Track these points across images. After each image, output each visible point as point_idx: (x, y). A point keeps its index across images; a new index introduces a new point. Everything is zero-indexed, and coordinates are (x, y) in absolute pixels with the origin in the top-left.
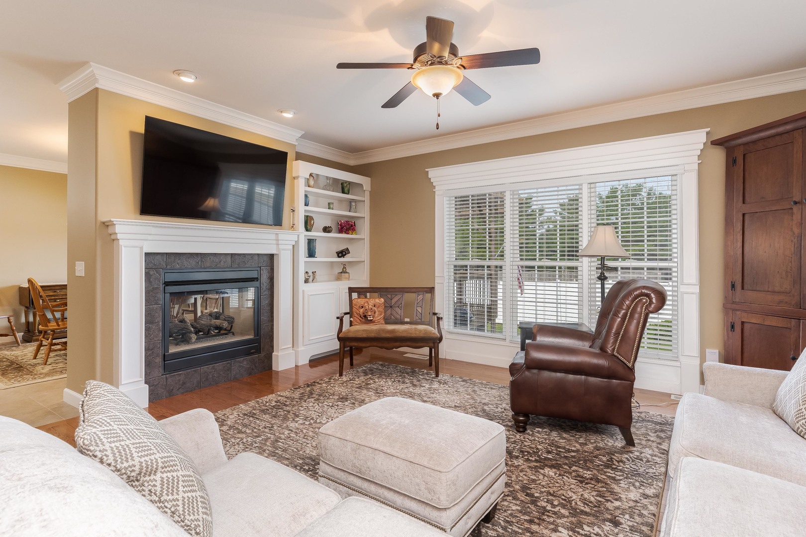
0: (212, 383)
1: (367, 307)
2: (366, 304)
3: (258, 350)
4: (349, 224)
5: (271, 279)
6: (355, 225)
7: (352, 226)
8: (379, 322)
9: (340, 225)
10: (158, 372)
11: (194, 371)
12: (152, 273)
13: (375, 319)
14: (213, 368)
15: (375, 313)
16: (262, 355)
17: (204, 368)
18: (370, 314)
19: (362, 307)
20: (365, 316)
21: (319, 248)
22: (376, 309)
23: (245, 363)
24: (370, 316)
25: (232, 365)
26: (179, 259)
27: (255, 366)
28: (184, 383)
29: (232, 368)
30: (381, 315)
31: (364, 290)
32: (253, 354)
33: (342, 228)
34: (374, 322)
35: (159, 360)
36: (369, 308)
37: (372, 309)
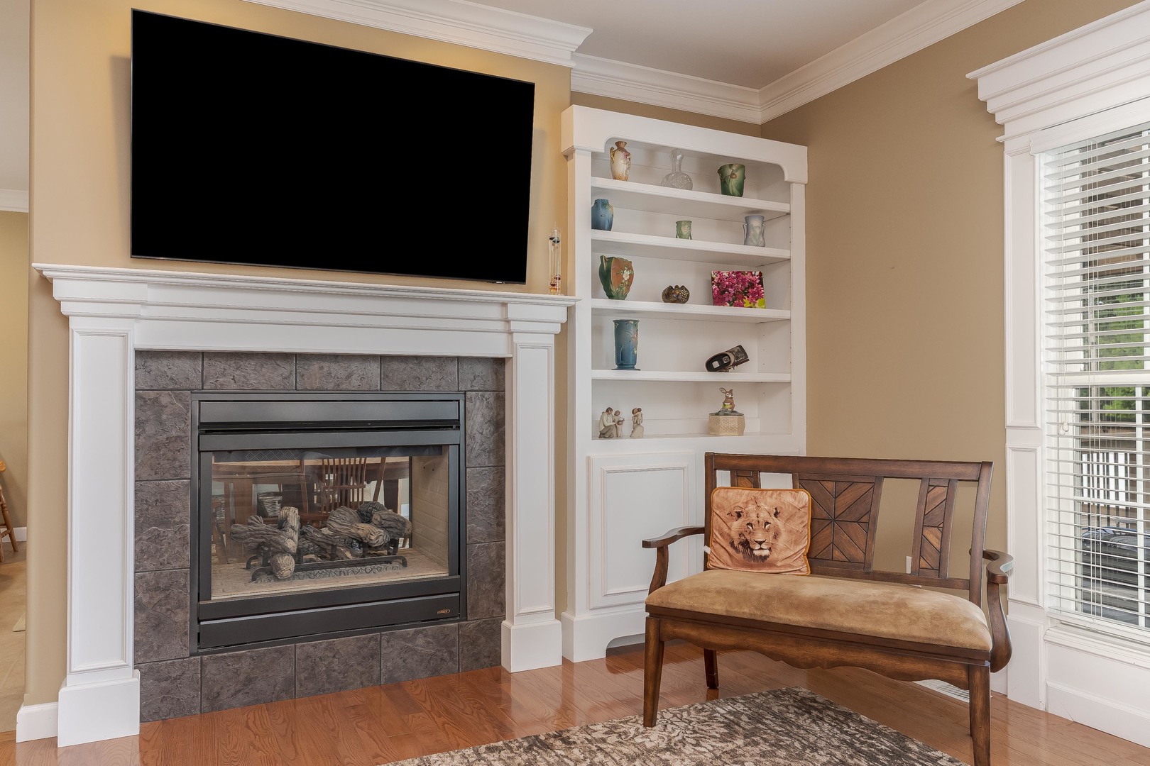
0: (327, 686)
1: (753, 516)
2: (751, 507)
3: (460, 610)
4: (744, 281)
5: (499, 424)
6: (761, 283)
7: (752, 285)
8: (790, 566)
9: (718, 284)
10: (179, 647)
11: (276, 651)
12: (165, 400)
13: (774, 556)
14: (330, 648)
15: (776, 536)
16: (471, 624)
17: (305, 648)
18: (759, 536)
19: (739, 515)
20: (746, 544)
21: (645, 345)
22: (779, 522)
23: (420, 641)
24: (760, 543)
25: (384, 644)
26: (238, 368)
27: (451, 653)
28: (249, 680)
29: (384, 651)
30: (796, 543)
31: (750, 462)
32: (445, 618)
33: (724, 292)
34: (772, 565)
35: (183, 617)
36: (761, 520)
37: (767, 523)
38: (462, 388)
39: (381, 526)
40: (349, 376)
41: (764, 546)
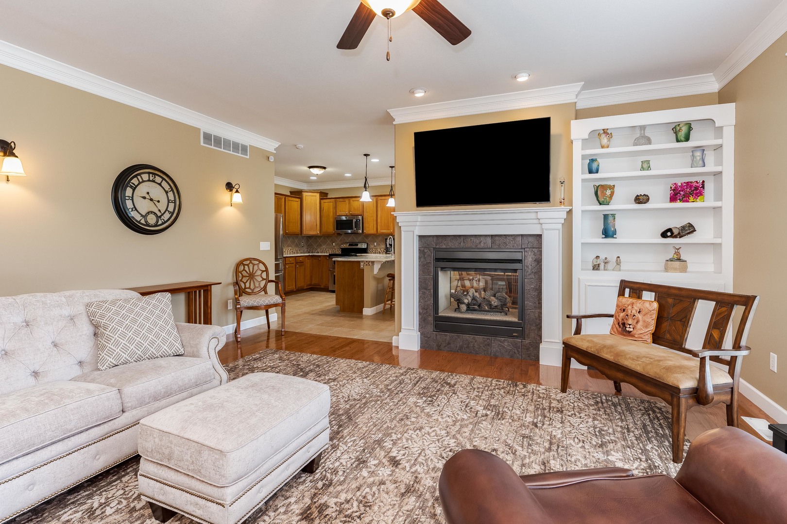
0: (473, 352)
1: (630, 311)
2: (630, 307)
3: (522, 335)
4: (691, 186)
5: (539, 262)
6: (703, 187)
7: (697, 188)
9: (674, 190)
10: (430, 328)
11: (457, 336)
12: (426, 251)
14: (474, 338)
15: (637, 322)
16: (527, 341)
17: (466, 337)
18: (630, 322)
19: (624, 310)
20: (624, 324)
22: (640, 316)
23: (506, 344)
24: (630, 325)
25: (493, 342)
26: (445, 241)
27: (518, 351)
28: (449, 343)
29: (492, 344)
30: (646, 327)
31: (638, 286)
32: (517, 337)
33: (677, 194)
34: (633, 336)
35: (431, 319)
36: (632, 314)
37: (634, 316)
38: (523, 247)
39: (497, 299)
40: (480, 243)
41: (631, 326)
